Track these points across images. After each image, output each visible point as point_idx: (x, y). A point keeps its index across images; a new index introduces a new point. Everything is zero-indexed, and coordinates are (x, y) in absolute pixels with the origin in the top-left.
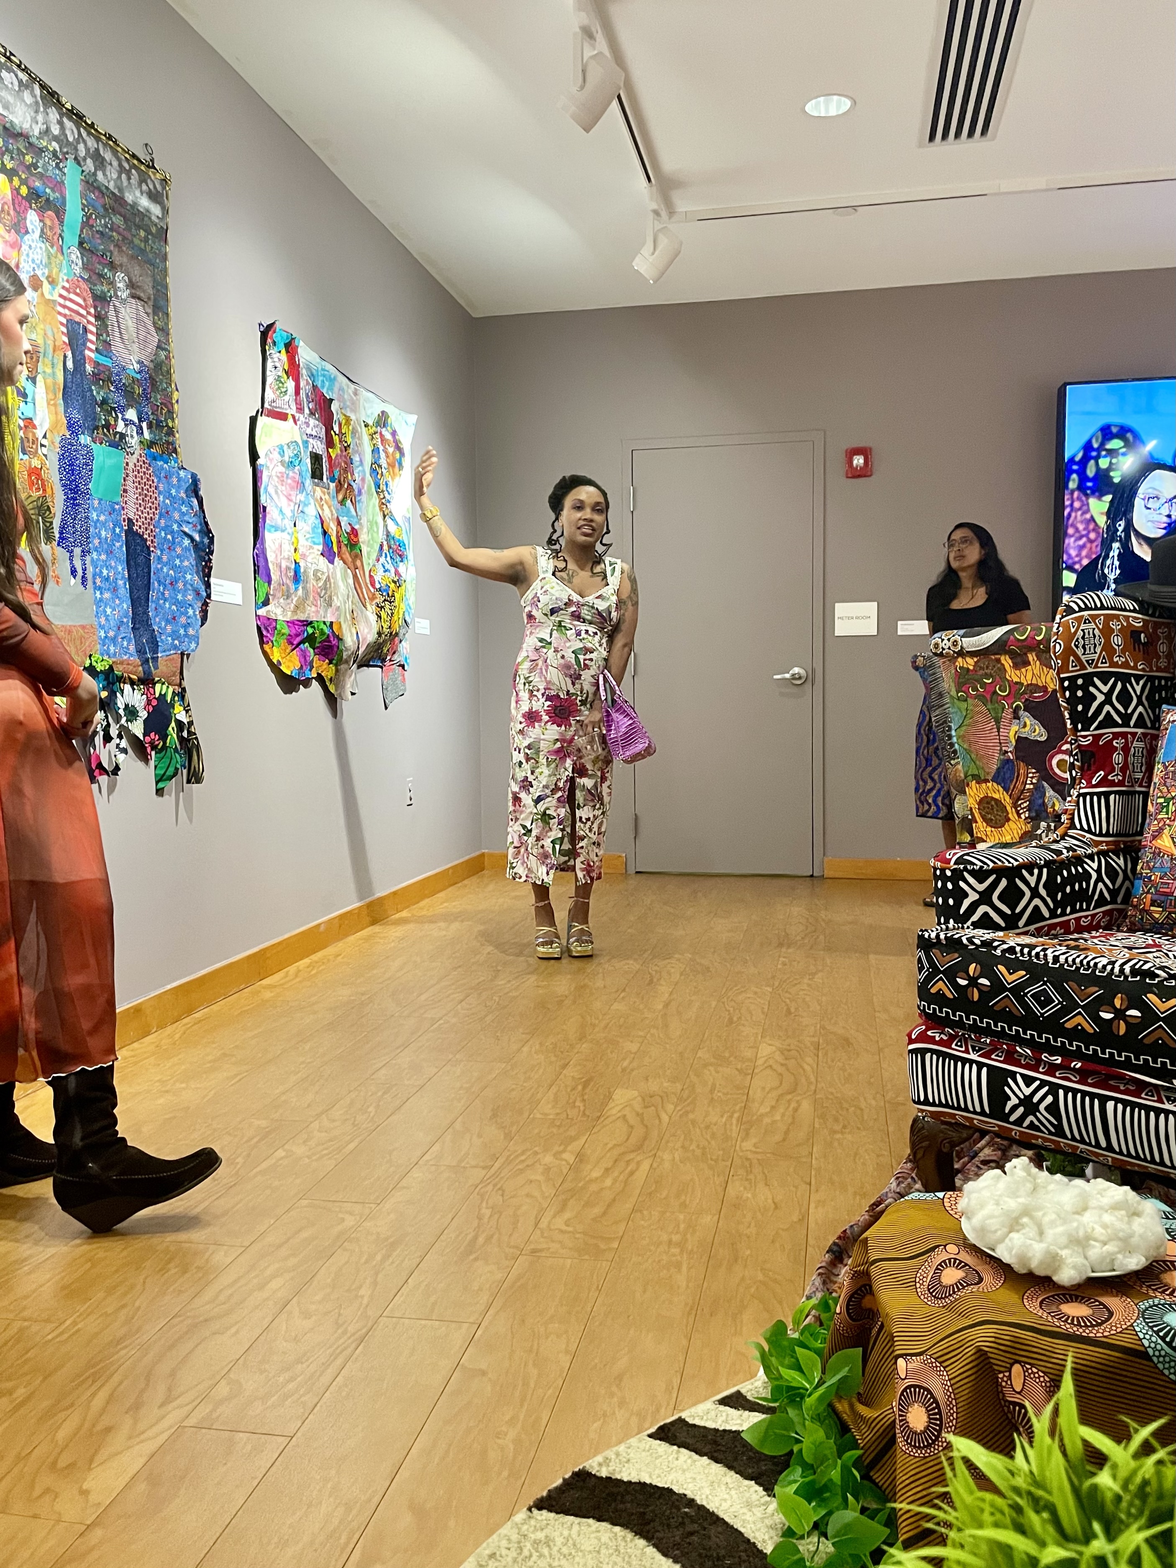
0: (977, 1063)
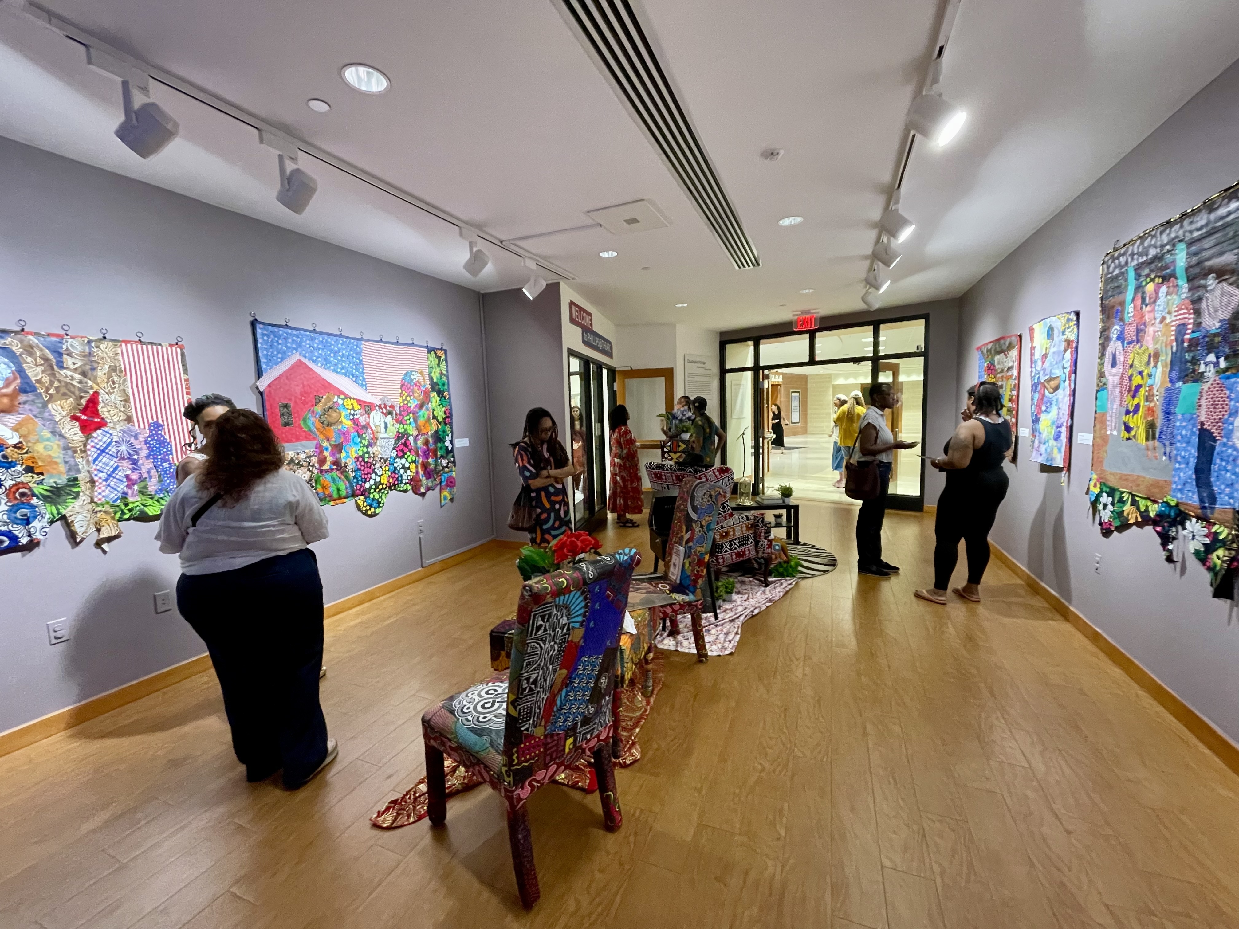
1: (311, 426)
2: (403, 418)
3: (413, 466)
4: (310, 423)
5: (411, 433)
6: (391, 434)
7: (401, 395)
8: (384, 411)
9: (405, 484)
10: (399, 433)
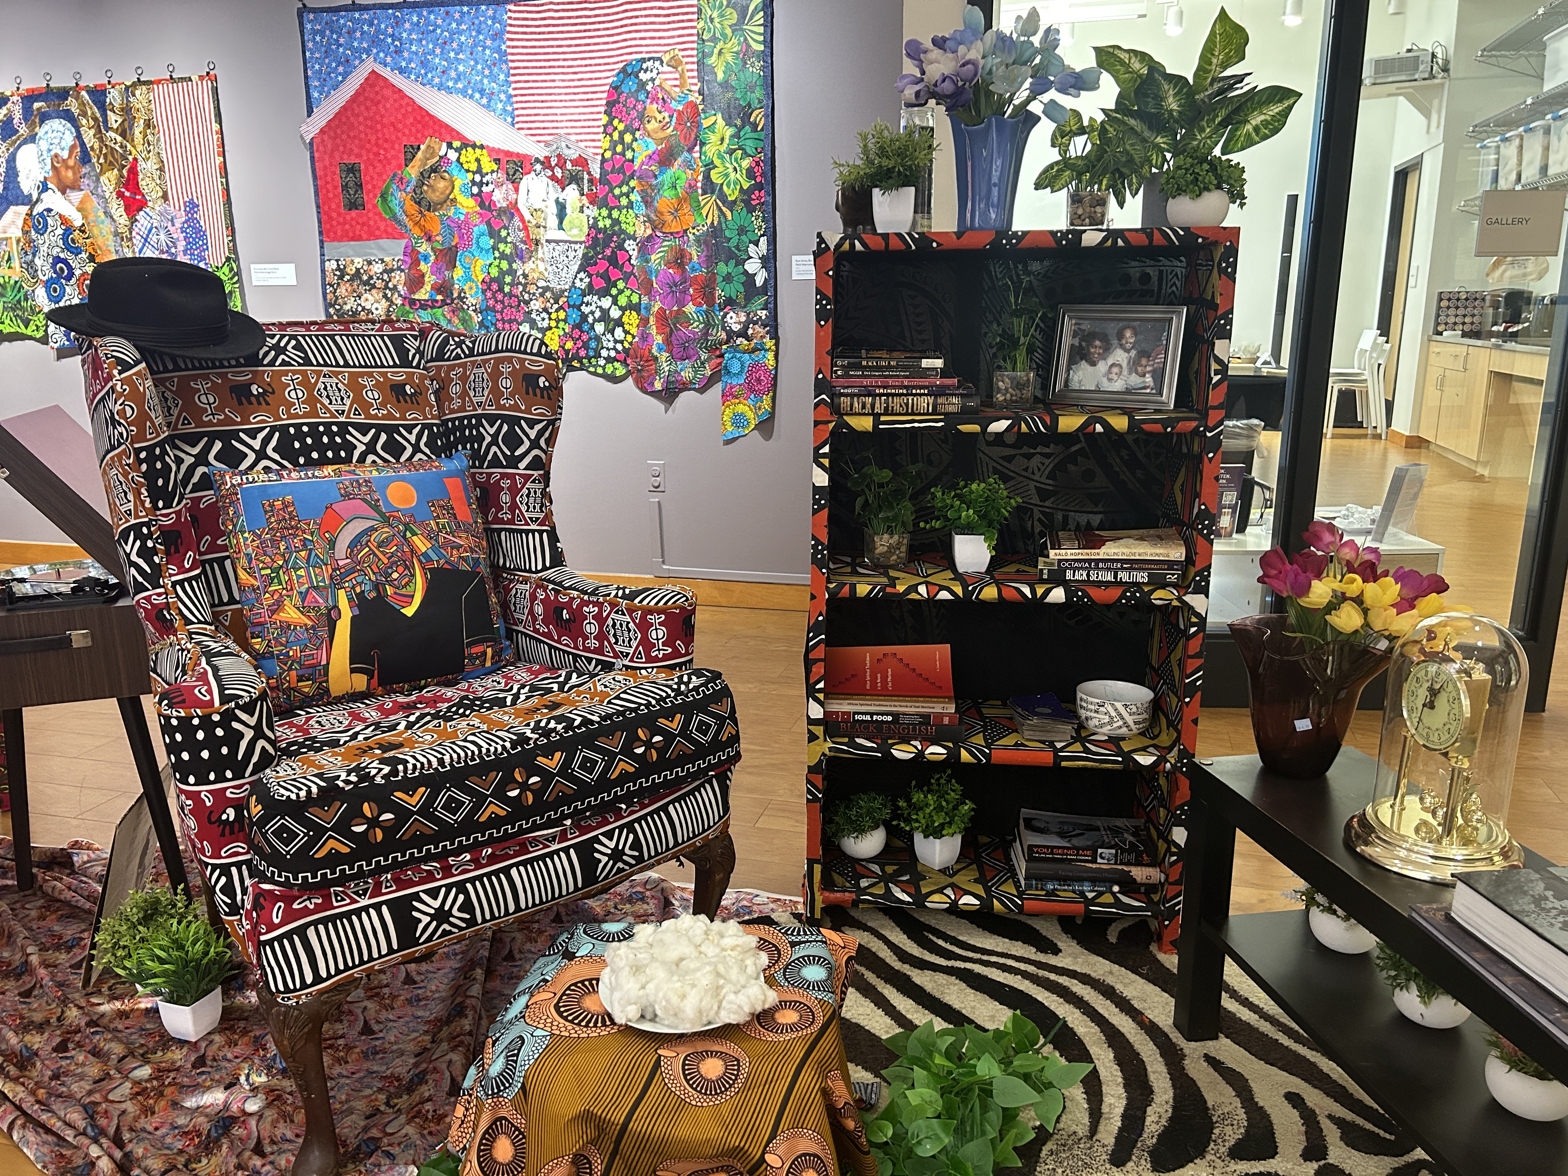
0: (372, 906)
1: (397, 209)
2: (611, 190)
3: (632, 320)
4: (394, 204)
5: (630, 230)
6: (575, 231)
7: (608, 129)
8: (558, 173)
9: (609, 360)
10: (599, 231)
